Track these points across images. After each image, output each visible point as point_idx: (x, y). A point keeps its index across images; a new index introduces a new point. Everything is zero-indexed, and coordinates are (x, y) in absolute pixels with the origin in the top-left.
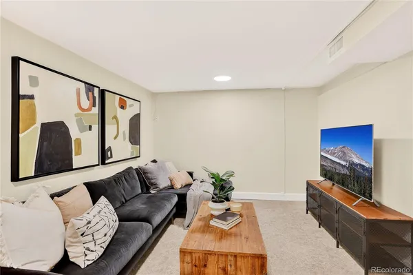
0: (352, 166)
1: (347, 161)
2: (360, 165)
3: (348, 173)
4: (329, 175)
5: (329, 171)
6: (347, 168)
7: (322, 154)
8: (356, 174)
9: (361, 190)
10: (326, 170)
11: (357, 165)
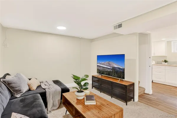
0: (114, 68)
1: (111, 67)
2: (118, 68)
3: (112, 71)
4: (101, 72)
5: (102, 71)
6: (111, 69)
7: (98, 65)
8: (116, 71)
9: (118, 76)
10: (100, 70)
11: (116, 68)
